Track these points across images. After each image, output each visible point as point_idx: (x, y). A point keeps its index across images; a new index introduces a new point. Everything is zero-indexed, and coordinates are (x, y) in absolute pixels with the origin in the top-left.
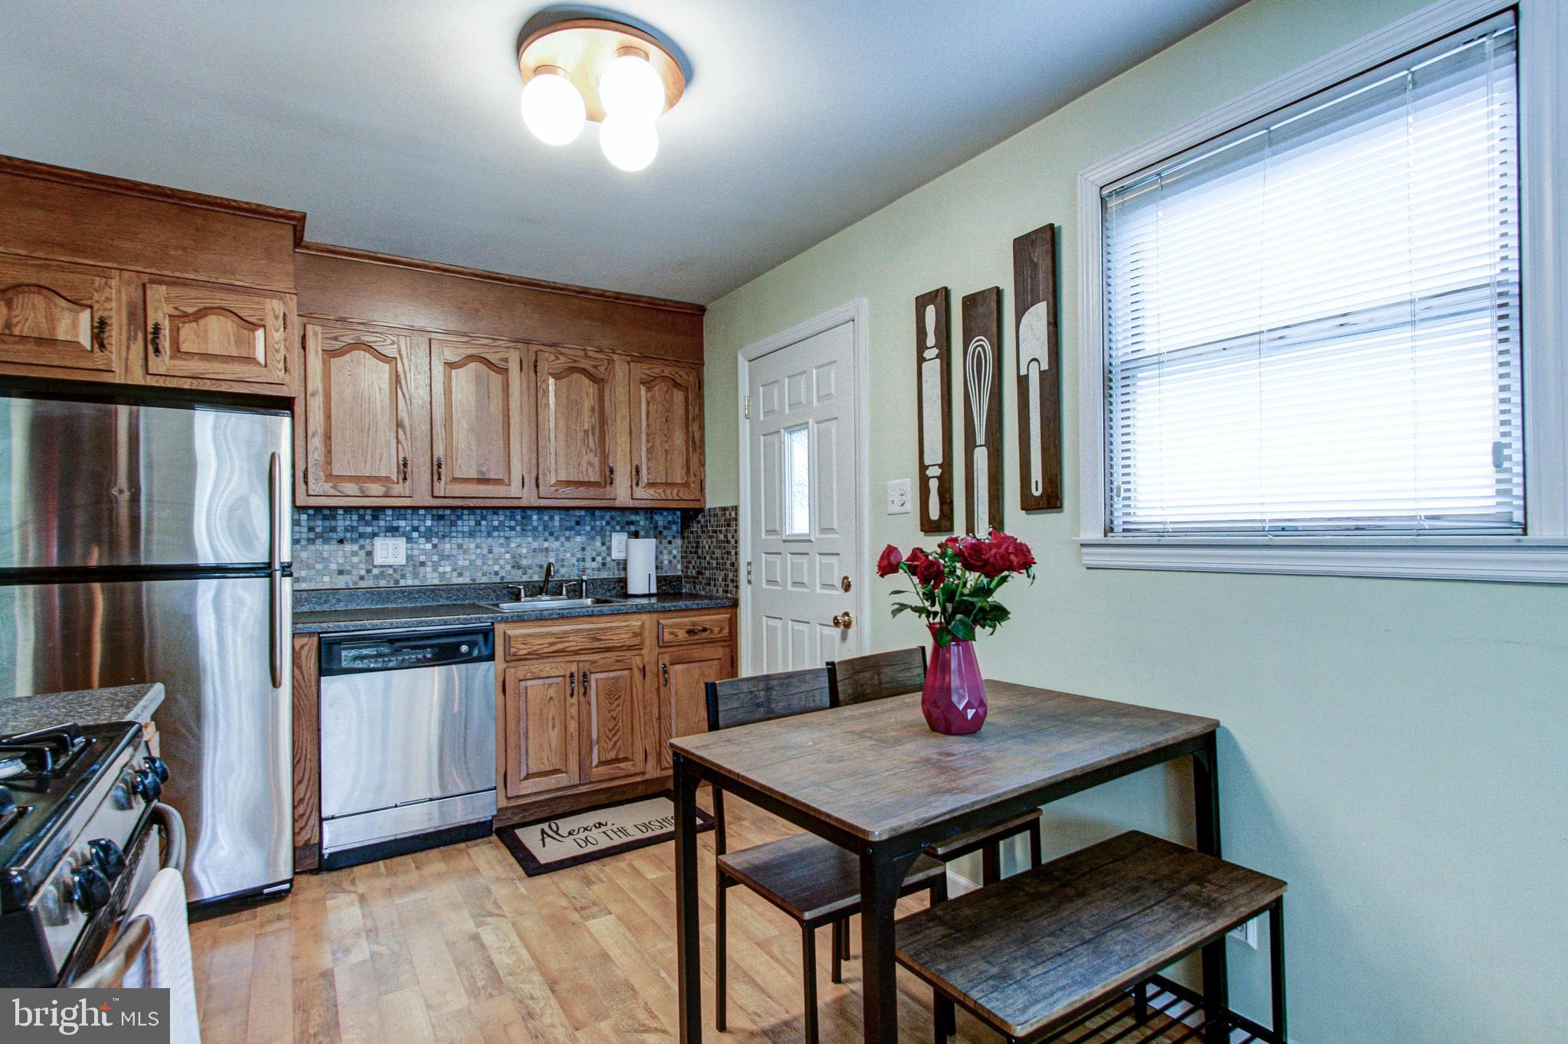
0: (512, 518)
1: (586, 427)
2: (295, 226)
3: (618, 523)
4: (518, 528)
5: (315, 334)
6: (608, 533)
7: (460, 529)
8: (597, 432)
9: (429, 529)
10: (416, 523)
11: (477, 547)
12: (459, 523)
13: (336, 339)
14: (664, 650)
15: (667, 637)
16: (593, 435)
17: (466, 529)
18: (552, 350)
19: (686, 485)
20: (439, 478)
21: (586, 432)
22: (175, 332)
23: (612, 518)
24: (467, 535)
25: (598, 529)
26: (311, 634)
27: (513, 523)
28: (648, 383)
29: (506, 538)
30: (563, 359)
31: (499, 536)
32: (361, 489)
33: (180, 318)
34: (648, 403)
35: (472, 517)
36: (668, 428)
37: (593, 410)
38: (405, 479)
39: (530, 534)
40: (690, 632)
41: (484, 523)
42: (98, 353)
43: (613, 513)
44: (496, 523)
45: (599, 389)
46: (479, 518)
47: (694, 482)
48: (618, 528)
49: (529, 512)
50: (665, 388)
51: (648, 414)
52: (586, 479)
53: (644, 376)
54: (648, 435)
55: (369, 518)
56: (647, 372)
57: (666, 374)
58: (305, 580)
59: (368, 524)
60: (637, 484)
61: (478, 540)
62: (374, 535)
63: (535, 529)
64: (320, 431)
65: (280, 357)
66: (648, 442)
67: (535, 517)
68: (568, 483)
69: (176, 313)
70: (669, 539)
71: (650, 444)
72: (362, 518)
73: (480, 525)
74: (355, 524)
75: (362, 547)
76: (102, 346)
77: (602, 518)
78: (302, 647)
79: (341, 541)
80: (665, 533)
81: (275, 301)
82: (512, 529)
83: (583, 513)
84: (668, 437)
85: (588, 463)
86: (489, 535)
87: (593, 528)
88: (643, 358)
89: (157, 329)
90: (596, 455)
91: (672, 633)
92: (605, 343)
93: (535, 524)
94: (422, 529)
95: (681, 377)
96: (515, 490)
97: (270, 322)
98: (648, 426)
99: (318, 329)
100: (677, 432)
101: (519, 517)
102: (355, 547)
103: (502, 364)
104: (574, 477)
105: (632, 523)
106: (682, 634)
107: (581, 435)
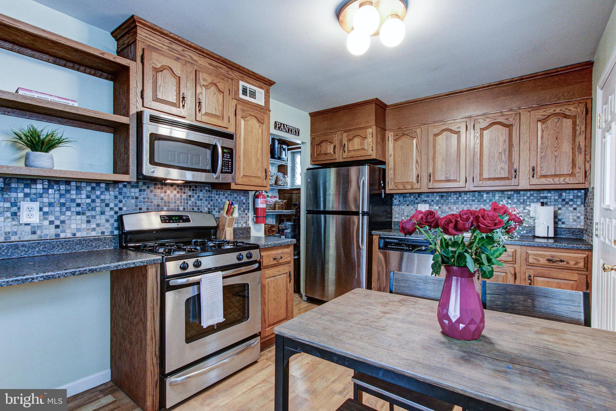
0: (474, 196)
1: (500, 151)
2: (375, 103)
3: (535, 197)
4: (476, 201)
5: (391, 135)
6: (528, 203)
7: (450, 201)
8: (507, 153)
9: (437, 201)
10: (433, 198)
11: (457, 208)
12: (450, 198)
13: (397, 135)
14: (530, 267)
15: (531, 260)
16: (505, 154)
17: (452, 201)
18: (483, 117)
19: (572, 175)
20: (430, 181)
21: (500, 153)
22: (348, 145)
23: (531, 195)
24: (452, 203)
25: (522, 201)
26: (377, 235)
27: (474, 198)
28: (543, 121)
29: (470, 205)
30: (488, 120)
31: (467, 204)
32: (404, 187)
33: (349, 140)
34: (543, 131)
35: (455, 196)
36: (558, 143)
37: (505, 141)
38: (418, 182)
39: (482, 203)
40: (549, 260)
41: (460, 198)
42: (334, 155)
43: (532, 192)
44: (466, 198)
45: (509, 130)
46: (458, 196)
47: (579, 173)
48: (535, 200)
49: (482, 193)
50: (556, 120)
51: (542, 138)
52: (500, 176)
53: (539, 117)
54: (542, 149)
55: (417, 197)
56: (544, 114)
57: (558, 111)
58: (397, 218)
59: (417, 199)
60: (533, 176)
61: (457, 206)
62: (418, 203)
63: (485, 201)
64: (393, 167)
65: (370, 146)
66: (542, 152)
67: (485, 196)
68: (490, 179)
69: (348, 140)
70: (575, 206)
71: (542, 154)
72: (414, 197)
73: (458, 199)
74: (412, 199)
75: (414, 207)
76: (335, 153)
77: (524, 195)
78: (375, 239)
79: (408, 205)
80: (571, 203)
81: (369, 129)
82: (473, 201)
83: (512, 193)
84: (557, 148)
85: (501, 168)
86: (462, 203)
87: (518, 200)
88: (540, 107)
89: (345, 145)
90: (506, 164)
91: (535, 259)
92: (514, 106)
93: (485, 198)
94: (435, 201)
95: (570, 110)
96: (462, 184)
97: (368, 136)
98: (542, 144)
99: (392, 133)
100: (565, 144)
101: (477, 196)
102: (412, 207)
103: (458, 130)
104: (493, 176)
105: (546, 197)
106: (543, 261)
107: (496, 155)
